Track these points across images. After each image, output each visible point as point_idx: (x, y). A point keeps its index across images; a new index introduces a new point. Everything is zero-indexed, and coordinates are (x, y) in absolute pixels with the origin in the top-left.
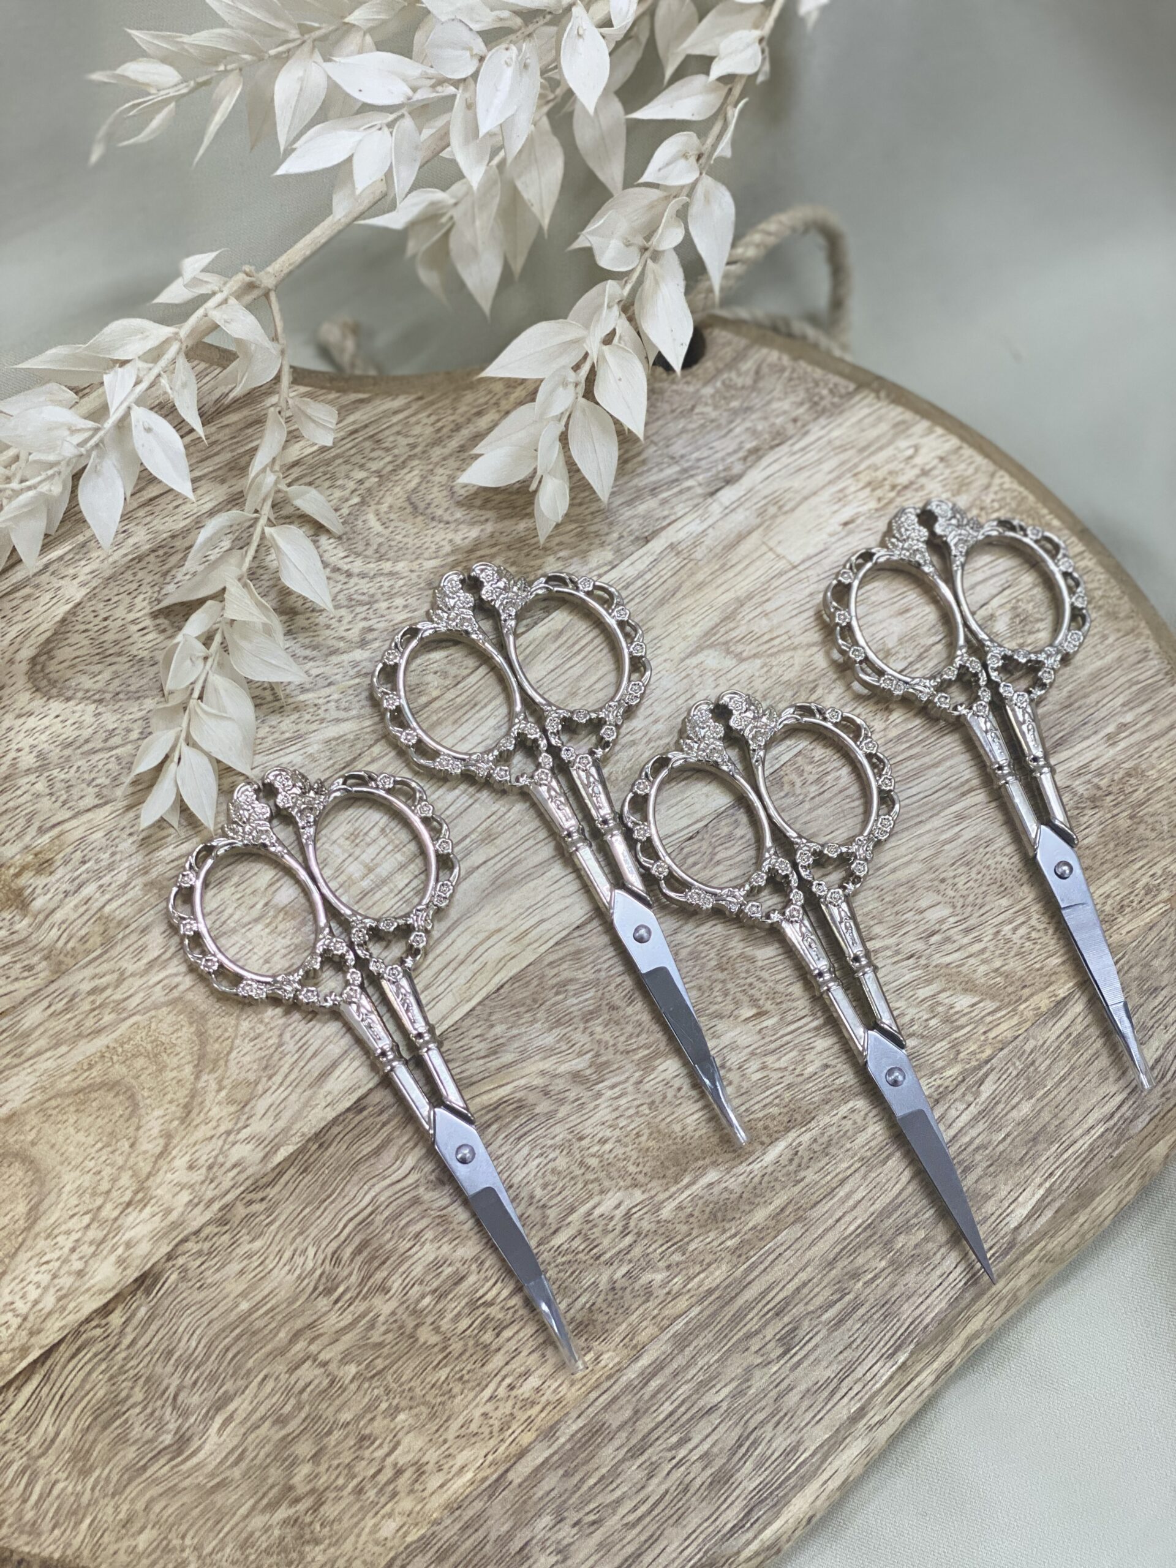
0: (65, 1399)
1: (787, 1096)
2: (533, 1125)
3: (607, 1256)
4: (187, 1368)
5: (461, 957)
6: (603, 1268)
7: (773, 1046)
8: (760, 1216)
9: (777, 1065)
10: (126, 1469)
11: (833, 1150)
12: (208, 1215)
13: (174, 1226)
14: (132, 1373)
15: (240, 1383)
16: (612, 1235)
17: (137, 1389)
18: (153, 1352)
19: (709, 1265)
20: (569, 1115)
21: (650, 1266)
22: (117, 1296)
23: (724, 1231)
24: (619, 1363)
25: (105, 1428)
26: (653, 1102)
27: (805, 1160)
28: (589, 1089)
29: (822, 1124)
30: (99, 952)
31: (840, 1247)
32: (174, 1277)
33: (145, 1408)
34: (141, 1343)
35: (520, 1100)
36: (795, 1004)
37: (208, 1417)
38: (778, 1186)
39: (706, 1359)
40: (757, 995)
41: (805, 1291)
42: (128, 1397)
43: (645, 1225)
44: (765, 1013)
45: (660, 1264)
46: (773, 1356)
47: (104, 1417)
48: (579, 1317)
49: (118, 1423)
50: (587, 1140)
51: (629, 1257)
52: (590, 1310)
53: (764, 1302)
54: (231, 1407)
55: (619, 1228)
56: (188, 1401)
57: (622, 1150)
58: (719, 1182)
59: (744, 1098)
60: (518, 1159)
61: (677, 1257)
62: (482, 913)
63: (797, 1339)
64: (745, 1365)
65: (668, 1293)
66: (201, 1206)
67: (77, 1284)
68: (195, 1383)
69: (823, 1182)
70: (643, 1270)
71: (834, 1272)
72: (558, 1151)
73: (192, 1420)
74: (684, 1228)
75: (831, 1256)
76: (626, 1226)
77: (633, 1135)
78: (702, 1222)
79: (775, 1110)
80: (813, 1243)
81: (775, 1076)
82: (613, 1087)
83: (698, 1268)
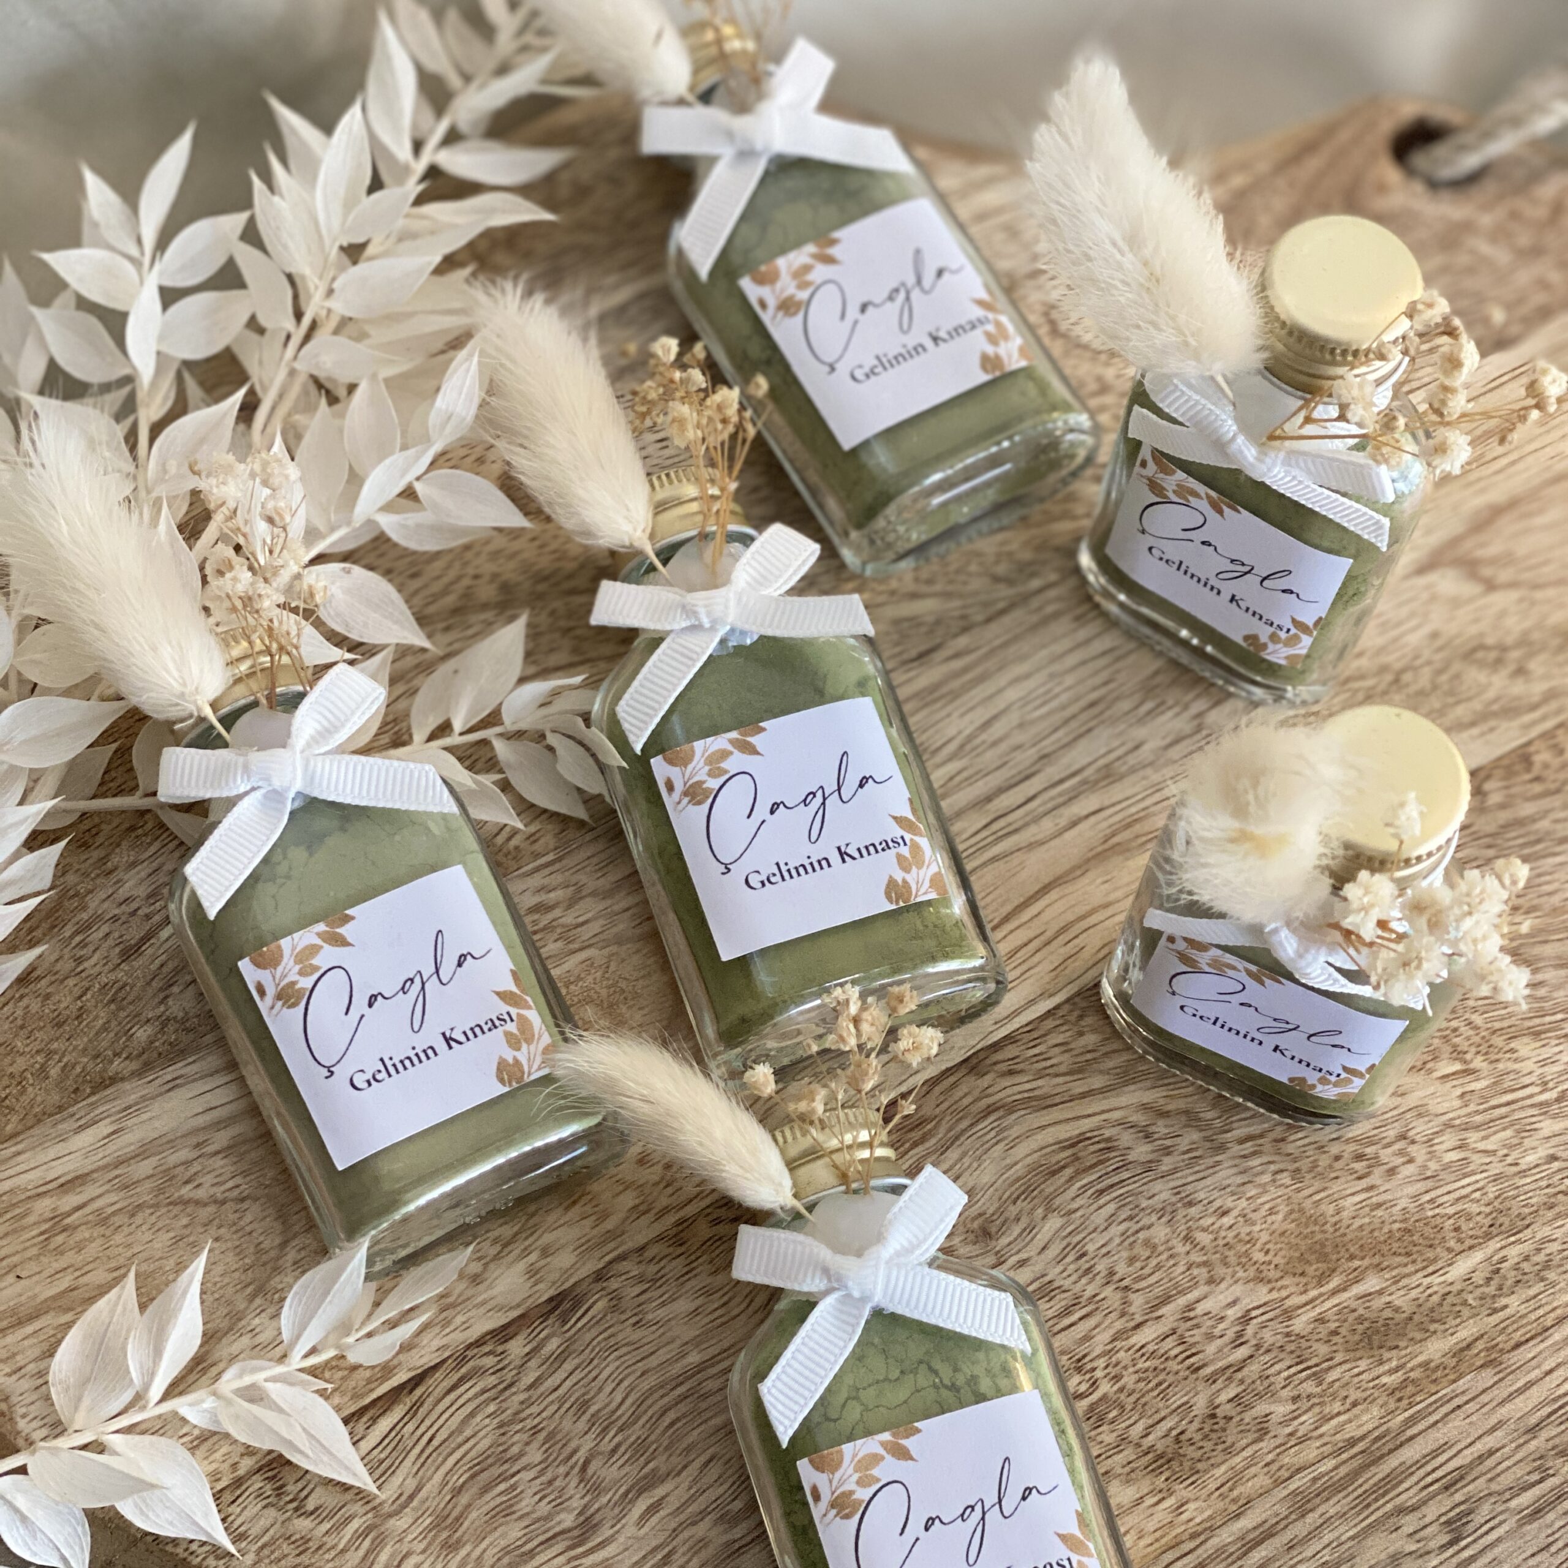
0: (435, 1443)
1: (1492, 1190)
2: (1125, 1175)
3: (1208, 1370)
4: (605, 1430)
5: (1049, 934)
6: (1201, 1386)
7: (1478, 1119)
8: (1436, 1348)
9: (1481, 1146)
10: (506, 1551)
11: (1551, 1275)
12: (659, 1228)
13: (613, 1235)
14: (530, 1423)
15: (674, 1460)
16: (1219, 1342)
17: (535, 1445)
18: (562, 1401)
19: (1355, 1404)
20: (1175, 1171)
21: (1269, 1393)
22: (522, 1316)
23: (1381, 1363)
24: (1211, 1518)
25: (485, 1490)
26: (1298, 1170)
27: (1509, 1282)
28: (1207, 1139)
29: (1539, 1236)
30: (550, 857)
31: (1548, 1410)
32: (600, 1305)
33: (542, 1473)
34: (550, 1383)
35: (1109, 1140)
36: (1516, 1066)
37: (627, 1499)
38: (1466, 1312)
39: (1336, 1534)
40: (1464, 1046)
41: (1490, 1462)
42: (521, 1454)
43: (1268, 1336)
44: (1474, 1071)
45: (1285, 1393)
46: (1433, 1544)
47: (485, 1476)
48: (1160, 1447)
49: (502, 1487)
50: (1200, 1207)
51: (1239, 1375)
52: (1177, 1440)
53: (1429, 1468)
54: (659, 1492)
55: (1230, 1334)
56: (603, 1473)
57: (1248, 1229)
58: (1380, 1293)
59: (1430, 1184)
60: (1100, 1218)
61: (1310, 1387)
62: (1085, 880)
63: (1470, 1528)
64: (1391, 1550)
65: (1291, 1434)
66: (650, 1216)
67: (470, 1292)
68: (614, 1451)
69: (1533, 1317)
70: (1259, 1396)
71: (1534, 1443)
72: (1154, 1217)
73: (604, 1500)
74: (1323, 1349)
75: (1533, 1420)
76: (1240, 1334)
77: (1263, 1212)
78: (1350, 1346)
79: (1474, 1208)
80: (1510, 1398)
81: (1478, 1160)
82: (1242, 1141)
83: (1337, 1407)
